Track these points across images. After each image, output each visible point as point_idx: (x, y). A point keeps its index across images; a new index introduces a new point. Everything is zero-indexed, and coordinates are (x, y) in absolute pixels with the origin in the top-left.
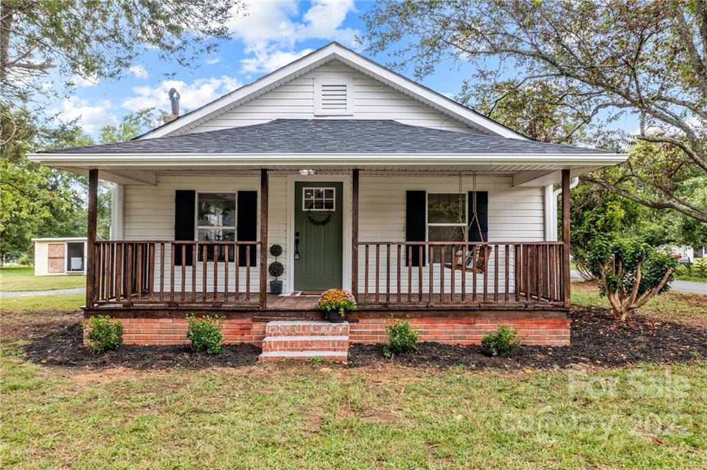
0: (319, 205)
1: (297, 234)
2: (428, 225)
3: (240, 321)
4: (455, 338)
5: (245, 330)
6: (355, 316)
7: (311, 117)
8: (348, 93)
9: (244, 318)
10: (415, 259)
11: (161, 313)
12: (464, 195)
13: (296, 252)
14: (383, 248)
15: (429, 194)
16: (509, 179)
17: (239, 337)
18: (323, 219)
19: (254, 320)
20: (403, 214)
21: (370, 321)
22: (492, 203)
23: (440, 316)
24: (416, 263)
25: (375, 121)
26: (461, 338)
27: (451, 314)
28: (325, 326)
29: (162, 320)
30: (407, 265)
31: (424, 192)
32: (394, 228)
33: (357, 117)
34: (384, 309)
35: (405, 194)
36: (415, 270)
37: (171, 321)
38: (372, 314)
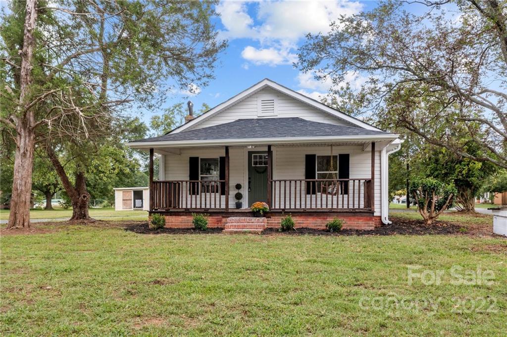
0: (261, 163)
1: (249, 178)
2: (317, 172)
3: (216, 217)
4: (317, 226)
5: (220, 221)
6: (269, 215)
7: (256, 117)
8: (275, 104)
9: (218, 216)
11: (182, 214)
12: (337, 156)
13: (249, 188)
15: (318, 156)
16: (361, 147)
17: (216, 225)
18: (262, 170)
19: (223, 217)
20: (304, 167)
21: (276, 217)
22: (352, 160)
23: (310, 215)
25: (288, 118)
26: (320, 226)
27: (316, 214)
28: (254, 219)
29: (182, 217)
30: (305, 193)
31: (315, 155)
32: (300, 173)
33: (279, 116)
34: (283, 212)
35: (305, 157)
37: (186, 217)
38: (277, 214)
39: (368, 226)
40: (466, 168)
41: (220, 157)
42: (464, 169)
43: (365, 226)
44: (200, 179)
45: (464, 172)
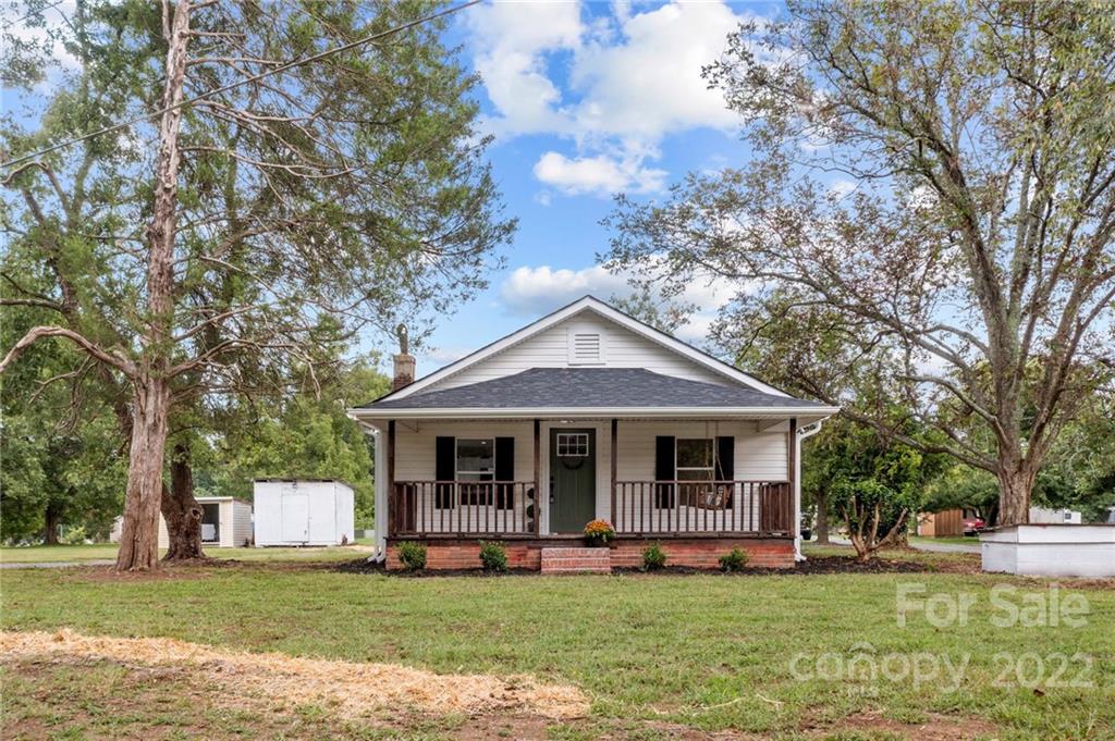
0: (573, 450)
1: (552, 478)
2: (676, 469)
3: (517, 549)
4: (698, 562)
5: (522, 555)
6: (614, 543)
7: (565, 366)
8: (600, 346)
9: (520, 546)
10: (664, 501)
11: (450, 542)
12: (711, 441)
13: (551, 496)
14: (638, 486)
15: (678, 440)
16: (755, 425)
17: (516, 562)
18: (578, 463)
19: (529, 548)
20: (654, 458)
21: (626, 548)
22: (739, 449)
23: (686, 543)
24: (665, 506)
25: (625, 370)
26: (702, 562)
27: (696, 541)
28: (590, 551)
29: (452, 548)
30: (657, 507)
31: (673, 438)
32: (646, 470)
33: (609, 366)
34: (638, 539)
35: (654, 439)
36: (665, 511)
37: (458, 548)
38: (627, 542)
39: (786, 562)
40: (895, 464)
41: (498, 439)
42: (890, 466)
43: (779, 562)
44: (456, 479)
45: (891, 472)
